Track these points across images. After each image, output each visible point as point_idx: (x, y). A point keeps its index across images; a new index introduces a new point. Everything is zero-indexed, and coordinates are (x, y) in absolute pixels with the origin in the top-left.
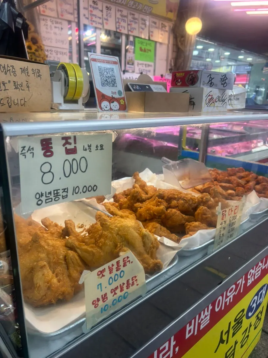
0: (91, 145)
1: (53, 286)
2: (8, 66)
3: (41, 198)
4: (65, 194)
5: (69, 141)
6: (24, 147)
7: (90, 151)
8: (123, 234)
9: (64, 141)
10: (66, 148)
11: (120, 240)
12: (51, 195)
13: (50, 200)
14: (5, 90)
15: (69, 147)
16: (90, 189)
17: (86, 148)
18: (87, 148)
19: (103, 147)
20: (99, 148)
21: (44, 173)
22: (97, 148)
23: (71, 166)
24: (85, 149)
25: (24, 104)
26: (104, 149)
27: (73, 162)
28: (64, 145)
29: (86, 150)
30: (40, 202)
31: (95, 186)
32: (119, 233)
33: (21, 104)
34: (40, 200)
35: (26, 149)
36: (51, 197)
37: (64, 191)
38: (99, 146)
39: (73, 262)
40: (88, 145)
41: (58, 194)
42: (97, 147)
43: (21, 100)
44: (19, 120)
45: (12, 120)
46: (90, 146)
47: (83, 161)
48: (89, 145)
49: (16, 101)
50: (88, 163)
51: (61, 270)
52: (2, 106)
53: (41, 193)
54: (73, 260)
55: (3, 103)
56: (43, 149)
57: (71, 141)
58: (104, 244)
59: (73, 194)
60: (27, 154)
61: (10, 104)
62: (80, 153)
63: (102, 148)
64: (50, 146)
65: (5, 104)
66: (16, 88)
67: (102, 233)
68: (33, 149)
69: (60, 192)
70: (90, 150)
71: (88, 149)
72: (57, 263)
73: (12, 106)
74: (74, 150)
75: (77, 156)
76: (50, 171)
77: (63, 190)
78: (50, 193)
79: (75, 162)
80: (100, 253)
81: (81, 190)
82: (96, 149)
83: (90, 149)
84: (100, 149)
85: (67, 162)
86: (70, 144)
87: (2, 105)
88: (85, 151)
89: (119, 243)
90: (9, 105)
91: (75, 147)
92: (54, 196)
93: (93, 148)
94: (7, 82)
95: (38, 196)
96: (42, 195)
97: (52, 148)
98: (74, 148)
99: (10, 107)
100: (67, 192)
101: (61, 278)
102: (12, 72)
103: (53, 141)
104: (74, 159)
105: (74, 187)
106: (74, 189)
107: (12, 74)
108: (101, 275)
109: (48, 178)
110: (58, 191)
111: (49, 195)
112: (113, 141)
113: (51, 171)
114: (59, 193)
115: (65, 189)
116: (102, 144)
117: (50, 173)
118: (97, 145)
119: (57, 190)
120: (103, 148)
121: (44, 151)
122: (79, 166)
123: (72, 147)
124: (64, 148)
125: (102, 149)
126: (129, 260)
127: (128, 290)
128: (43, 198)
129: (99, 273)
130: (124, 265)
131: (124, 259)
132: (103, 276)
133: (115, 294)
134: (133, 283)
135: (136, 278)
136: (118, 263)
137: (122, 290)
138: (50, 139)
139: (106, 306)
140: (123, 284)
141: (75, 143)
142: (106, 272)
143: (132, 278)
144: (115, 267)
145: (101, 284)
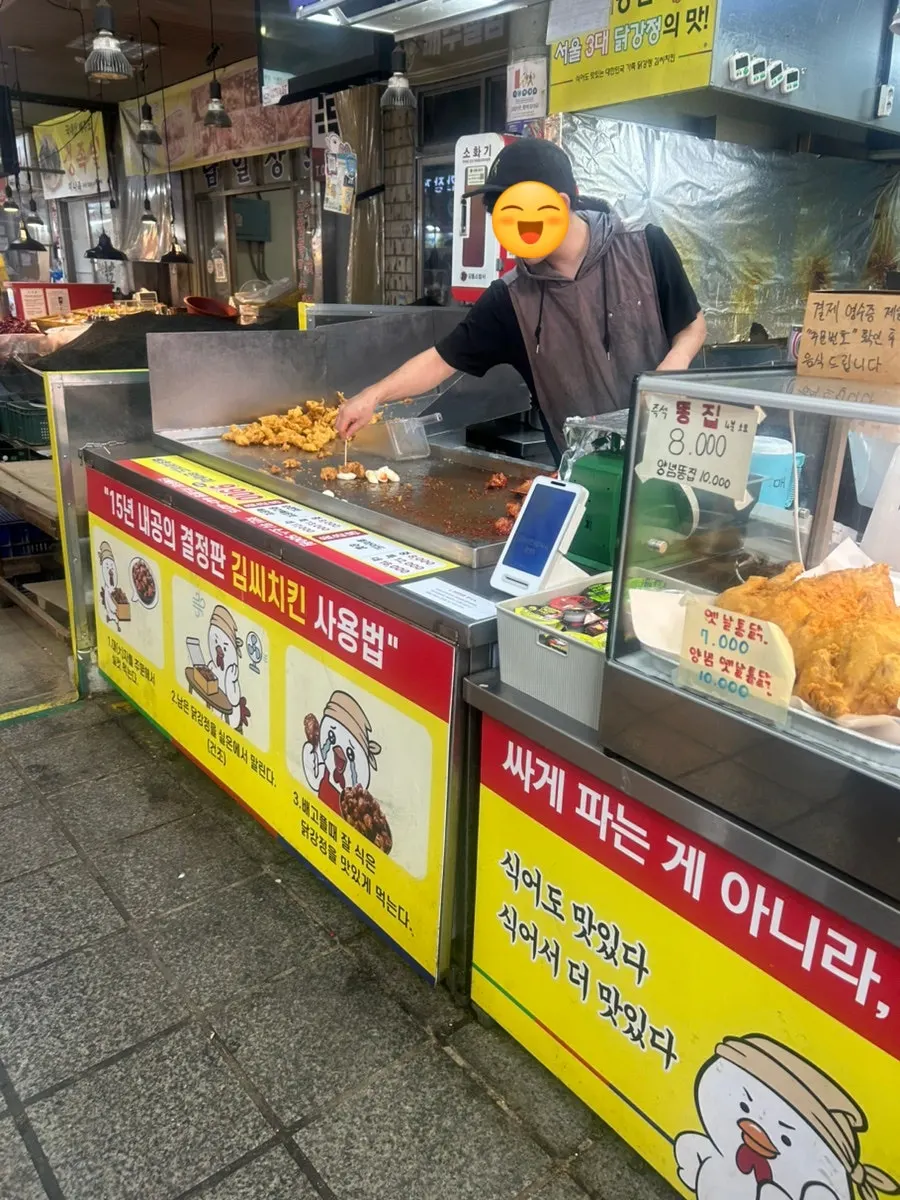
2: (862, 306)
3: (663, 467)
4: (691, 475)
5: (712, 410)
6: (657, 405)
7: (732, 430)
9: (705, 410)
10: (706, 419)
12: (675, 469)
13: (673, 475)
14: (843, 343)
15: (709, 417)
16: (721, 483)
17: (728, 425)
18: (730, 425)
20: (743, 428)
21: (674, 441)
23: (707, 444)
25: (877, 368)
27: (710, 439)
28: (704, 414)
29: (728, 427)
30: (661, 472)
31: (727, 480)
33: (870, 368)
34: (662, 469)
35: (659, 407)
36: (674, 471)
37: (691, 472)
40: (732, 421)
42: (741, 426)
43: (870, 361)
46: (733, 423)
47: (722, 441)
49: (859, 363)
50: (726, 446)
52: (833, 368)
53: (665, 462)
55: (835, 364)
56: (678, 413)
57: (714, 411)
59: (700, 480)
60: (660, 414)
61: (847, 366)
62: (721, 430)
63: (746, 429)
64: (687, 411)
65: (837, 366)
66: (866, 341)
68: (666, 409)
69: (687, 470)
70: (732, 428)
73: (851, 369)
75: (716, 433)
76: (680, 441)
77: (690, 470)
78: (675, 466)
79: (712, 439)
81: (710, 480)
82: (739, 429)
85: (702, 436)
86: (712, 414)
88: (726, 429)
90: (844, 367)
91: (717, 420)
92: (678, 473)
93: (737, 427)
94: (851, 331)
95: (660, 463)
96: (665, 465)
97: (689, 413)
98: (715, 422)
99: (847, 370)
100: (695, 474)
102: (867, 315)
103: (691, 406)
104: (712, 435)
105: (703, 472)
106: (704, 475)
107: (865, 318)
108: (710, 619)
109: (676, 447)
110: (685, 469)
111: (673, 469)
112: (759, 422)
113: (682, 441)
114: (685, 471)
115: (693, 470)
116: (746, 424)
118: (741, 424)
119: (684, 467)
121: (679, 415)
122: (715, 446)
123: (713, 419)
124: (703, 419)
125: (745, 431)
126: (760, 633)
127: (748, 685)
128: (666, 469)
129: (708, 613)
130: (751, 636)
131: (752, 624)
132: (712, 622)
133: (725, 670)
134: (760, 684)
135: (769, 680)
136: (740, 622)
137: (738, 674)
138: (689, 403)
139: (708, 674)
140: (742, 665)
141: (718, 415)
142: (719, 621)
143: (761, 672)
144: (734, 625)
145: (707, 631)
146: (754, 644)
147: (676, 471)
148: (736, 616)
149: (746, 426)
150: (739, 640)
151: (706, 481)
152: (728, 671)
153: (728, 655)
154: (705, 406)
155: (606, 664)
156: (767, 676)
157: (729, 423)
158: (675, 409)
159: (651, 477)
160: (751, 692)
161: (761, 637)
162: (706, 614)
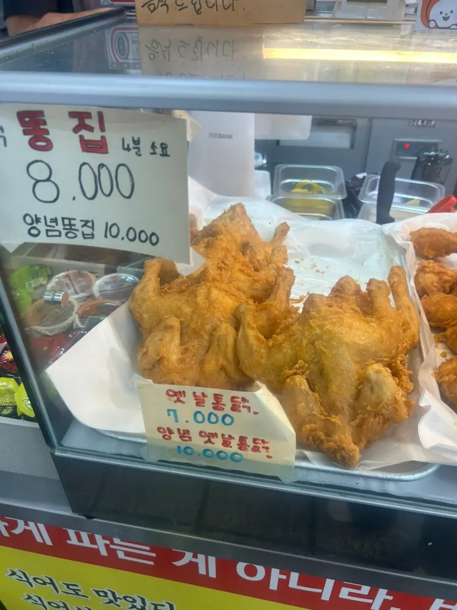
0: (139, 139)
1: (166, 363)
3: (35, 225)
4: (87, 231)
5: (88, 122)
7: (138, 153)
8: (321, 350)
9: (75, 122)
10: (81, 137)
11: (310, 357)
12: (57, 224)
13: (57, 233)
15: (88, 135)
16: (143, 237)
17: (128, 145)
18: (132, 145)
19: (168, 150)
20: (159, 150)
21: (37, 181)
22: (154, 150)
23: (97, 180)
24: (126, 147)
25: (232, 5)
26: (169, 156)
27: (101, 171)
28: (76, 130)
29: (128, 149)
30: (34, 232)
31: (153, 234)
32: (316, 343)
33: (224, 6)
34: (34, 228)
36: (56, 228)
37: (85, 225)
38: (158, 145)
39: (218, 345)
40: (133, 138)
41: (73, 227)
42: (153, 146)
44: (215, 43)
45: (200, 42)
46: (137, 142)
47: (123, 173)
48: (136, 139)
50: (135, 180)
51: (196, 346)
52: (180, 10)
53: (36, 216)
54: (220, 343)
55: (183, 4)
56: (26, 132)
57: (93, 122)
58: (279, 347)
59: (106, 236)
61: (198, 7)
62: (114, 156)
63: (166, 152)
64: (42, 127)
65: (187, 7)
67: (293, 324)
69: (78, 225)
70: (137, 150)
71: (134, 148)
72: (197, 333)
73: (202, 10)
74: (101, 144)
75: (109, 160)
76: (48, 180)
77: (83, 223)
78: (55, 220)
79: (104, 171)
80: (262, 358)
81: (123, 233)
82: (152, 151)
83: (138, 148)
84: (161, 153)
85: (85, 168)
86: (91, 129)
87: (181, 7)
88: (126, 152)
89: (304, 360)
90: (195, 8)
91: (103, 138)
92: (64, 229)
93: (145, 147)
95: (28, 220)
96: (38, 220)
97: (47, 132)
98: (101, 141)
99: (198, 12)
100: (93, 228)
101: (187, 360)
103: (47, 118)
104: (101, 166)
105: (107, 224)
106: (108, 228)
108: (174, 398)
109: (45, 191)
110: (73, 222)
111: (54, 224)
112: (189, 137)
113: (52, 179)
114: (75, 225)
115: (87, 222)
116: (164, 142)
117: (50, 183)
118: (153, 143)
119: (70, 219)
120: (168, 153)
121: (29, 137)
122: (114, 181)
123: (95, 136)
124: (76, 137)
125: (165, 155)
126: (246, 404)
127: (240, 452)
128: (41, 226)
129: (171, 393)
130: (235, 408)
131: (233, 398)
132: (179, 400)
133: (209, 441)
134: (256, 449)
135: (266, 445)
136: (217, 397)
137: (226, 443)
138: (41, 113)
139: (187, 448)
140: (230, 436)
141: (102, 129)
142: (190, 400)
143: (255, 440)
144: (210, 400)
145: (175, 411)
146: (242, 416)
147: (60, 227)
148: (210, 392)
149: (164, 147)
150: (220, 414)
151: (116, 236)
152: (211, 442)
153: (209, 428)
154: (73, 115)
155: (53, 455)
156: (263, 441)
157: (129, 141)
158: (20, 129)
159: (21, 242)
160: (245, 457)
161: (249, 408)
162: (168, 395)
